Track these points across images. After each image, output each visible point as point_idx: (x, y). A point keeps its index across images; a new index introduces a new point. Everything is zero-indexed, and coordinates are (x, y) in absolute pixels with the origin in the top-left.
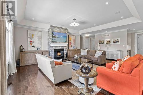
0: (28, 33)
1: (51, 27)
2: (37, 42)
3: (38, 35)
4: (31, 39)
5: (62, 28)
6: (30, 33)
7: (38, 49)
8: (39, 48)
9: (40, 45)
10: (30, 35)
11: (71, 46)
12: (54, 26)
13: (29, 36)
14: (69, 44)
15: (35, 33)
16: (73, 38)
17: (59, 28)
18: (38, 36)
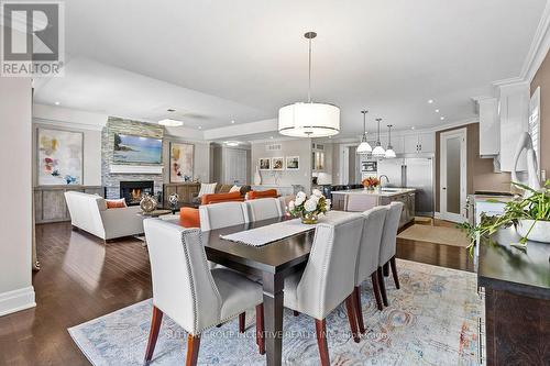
0: (40, 136)
1: (112, 120)
2: (67, 162)
3: (71, 142)
4: (47, 154)
5: (145, 124)
6: (44, 138)
7: (69, 182)
8: (74, 180)
9: (77, 169)
10: (44, 143)
11: (179, 174)
12: (120, 119)
13: (41, 146)
14: (172, 167)
15: (61, 137)
16: (184, 151)
17: (137, 123)
18: (70, 146)
